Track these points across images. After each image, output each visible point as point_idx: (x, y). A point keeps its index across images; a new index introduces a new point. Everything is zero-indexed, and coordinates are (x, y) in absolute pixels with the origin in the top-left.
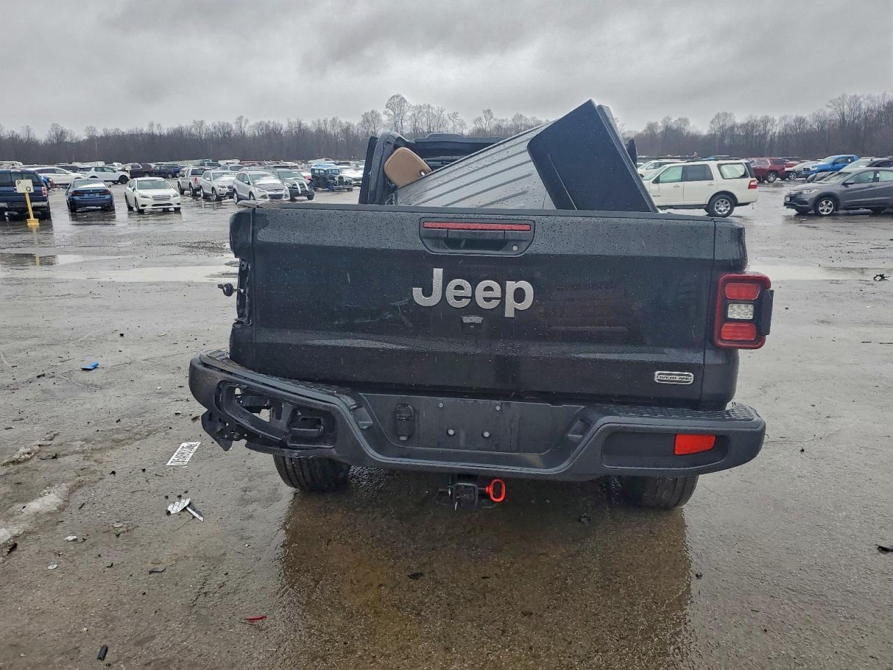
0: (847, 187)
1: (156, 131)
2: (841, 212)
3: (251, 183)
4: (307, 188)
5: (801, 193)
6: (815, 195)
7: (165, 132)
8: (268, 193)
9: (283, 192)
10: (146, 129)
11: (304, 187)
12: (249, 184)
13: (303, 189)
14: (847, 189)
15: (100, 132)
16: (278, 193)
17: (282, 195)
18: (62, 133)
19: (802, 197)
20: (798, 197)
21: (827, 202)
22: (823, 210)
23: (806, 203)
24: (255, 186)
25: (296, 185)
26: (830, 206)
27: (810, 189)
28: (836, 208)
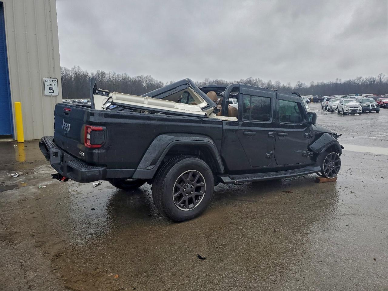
1: (339, 82)
3: (344, 104)
4: (375, 107)
7: (342, 82)
8: (350, 109)
9: (358, 109)
10: (334, 81)
11: (374, 106)
12: (343, 104)
13: (373, 107)
15: (315, 83)
16: (355, 109)
17: (358, 110)
18: (301, 84)
24: (345, 105)
25: (369, 105)
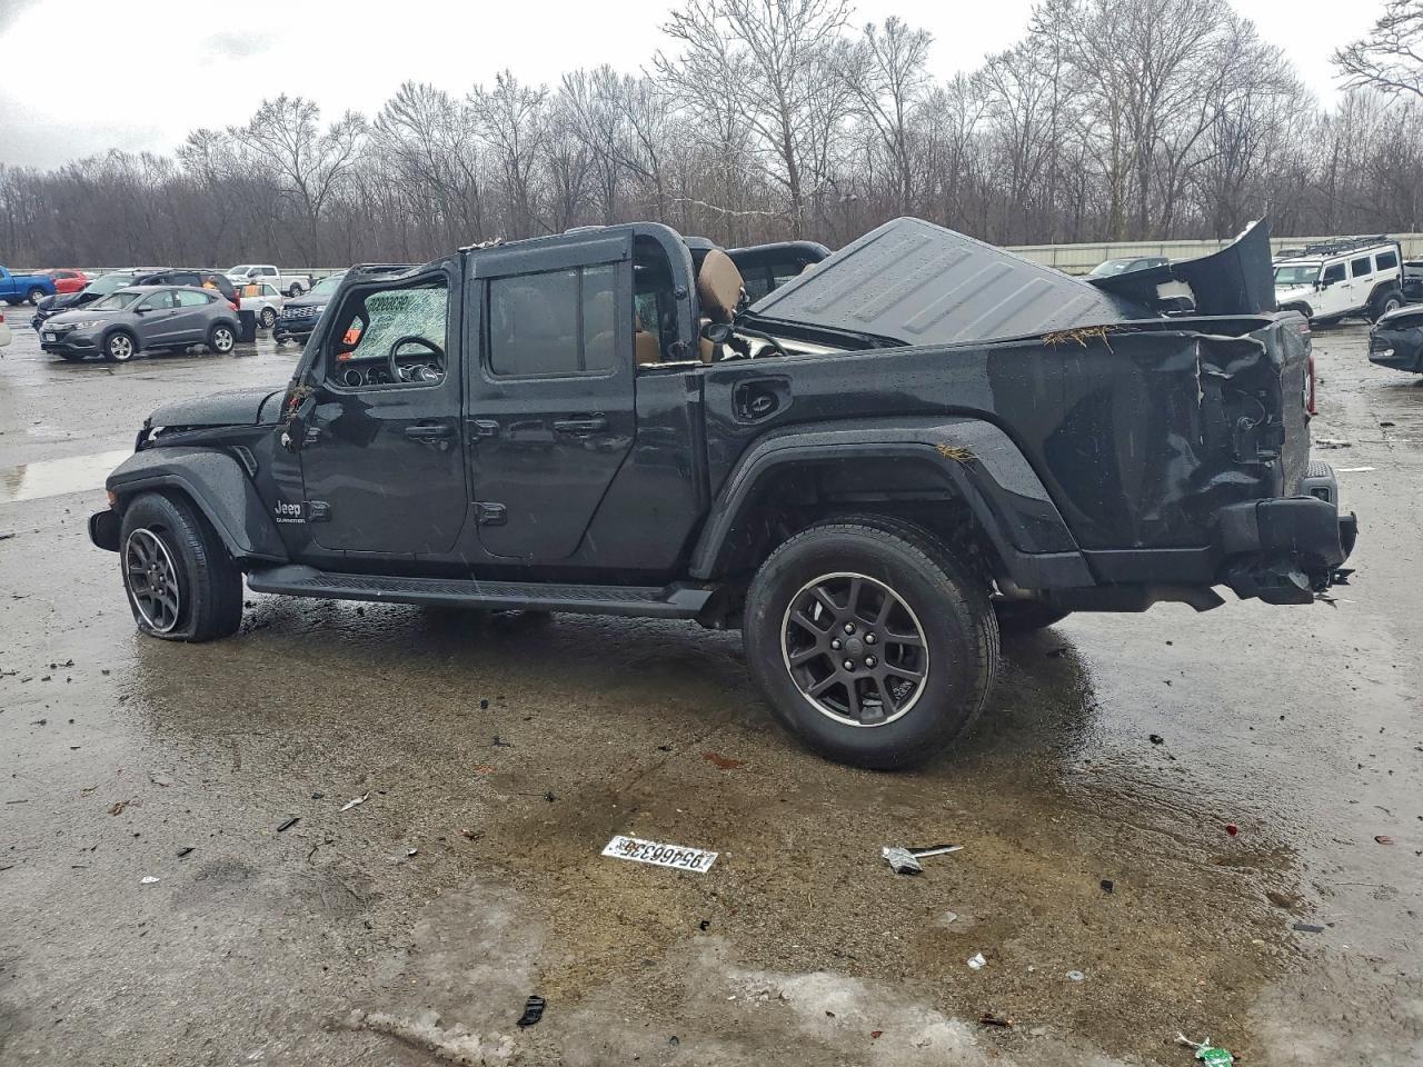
0: (142, 315)
2: (143, 354)
5: (74, 328)
6: (99, 330)
14: (141, 318)
19: (77, 333)
20: (72, 333)
21: (121, 340)
22: (118, 353)
23: (89, 342)
26: (127, 346)
27: (89, 321)
28: (136, 350)
